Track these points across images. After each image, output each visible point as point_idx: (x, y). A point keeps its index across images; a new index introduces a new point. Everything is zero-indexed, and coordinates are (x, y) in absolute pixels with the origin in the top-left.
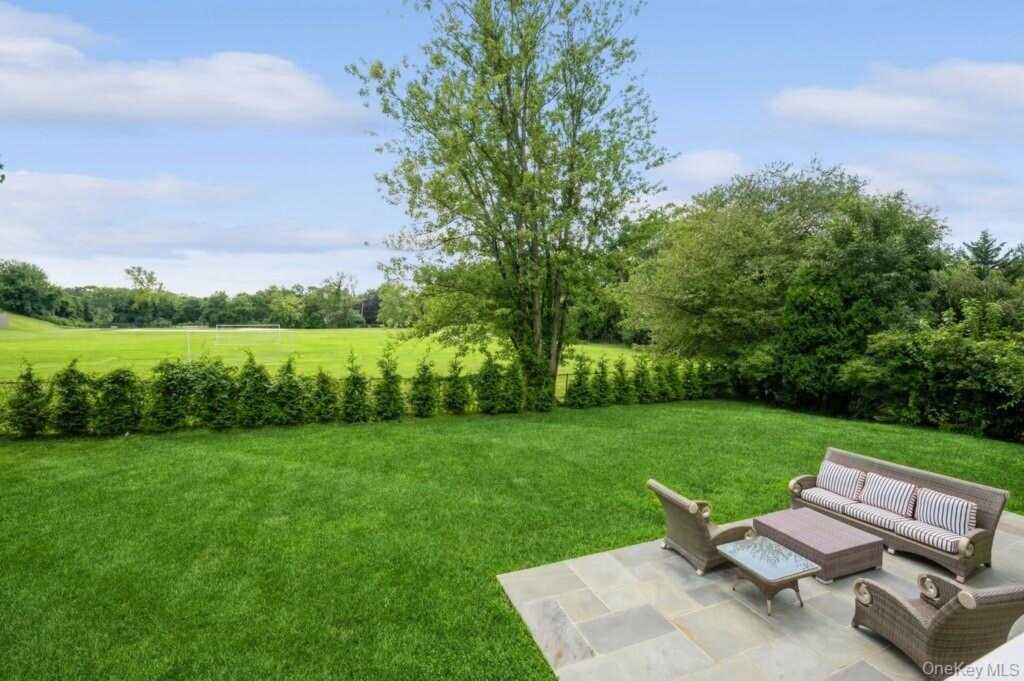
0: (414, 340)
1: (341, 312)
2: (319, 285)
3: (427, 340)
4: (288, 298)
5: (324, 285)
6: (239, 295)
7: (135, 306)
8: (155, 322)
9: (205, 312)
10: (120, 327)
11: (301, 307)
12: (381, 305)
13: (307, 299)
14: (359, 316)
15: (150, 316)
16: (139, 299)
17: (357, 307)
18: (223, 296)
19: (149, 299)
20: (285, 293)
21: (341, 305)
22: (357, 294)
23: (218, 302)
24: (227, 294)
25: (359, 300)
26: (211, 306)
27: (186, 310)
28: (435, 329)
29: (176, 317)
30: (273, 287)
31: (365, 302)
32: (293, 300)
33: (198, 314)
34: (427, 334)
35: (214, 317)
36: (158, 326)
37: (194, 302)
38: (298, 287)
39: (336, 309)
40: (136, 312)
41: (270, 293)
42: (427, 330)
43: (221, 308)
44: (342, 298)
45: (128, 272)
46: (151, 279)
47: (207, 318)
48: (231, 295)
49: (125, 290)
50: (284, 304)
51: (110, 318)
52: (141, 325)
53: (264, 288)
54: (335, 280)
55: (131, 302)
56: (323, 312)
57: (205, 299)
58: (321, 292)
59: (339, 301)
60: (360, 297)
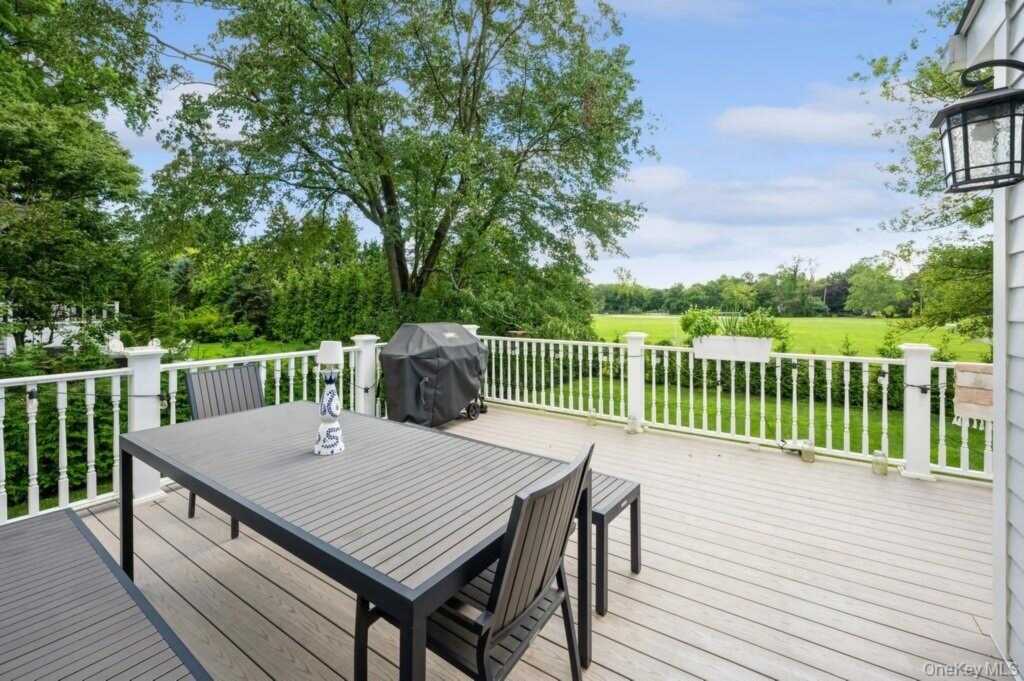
0: (924, 328)
1: (797, 299)
2: (773, 271)
3: (940, 331)
4: (739, 286)
5: (778, 270)
6: (694, 286)
7: (618, 297)
8: (631, 310)
9: (667, 300)
10: (610, 313)
11: (752, 294)
12: (850, 290)
13: (758, 286)
14: (821, 303)
15: (628, 305)
16: (620, 291)
17: (818, 293)
18: (680, 286)
19: (627, 292)
20: (736, 281)
21: (798, 291)
22: (816, 279)
23: (676, 292)
24: (684, 284)
25: (821, 286)
26: (670, 296)
27: (653, 299)
28: (955, 318)
29: (645, 305)
30: (724, 276)
31: (828, 287)
32: (745, 288)
33: (662, 303)
34: (942, 323)
35: (673, 306)
36: (633, 313)
37: (658, 293)
38: (748, 275)
39: (791, 296)
40: (619, 302)
41: (720, 282)
42: (941, 318)
43: (679, 298)
44: (799, 284)
45: (615, 271)
46: (629, 276)
47: (668, 307)
48: (687, 286)
49: (612, 285)
50: (735, 292)
51: (603, 307)
52: (622, 312)
53: (715, 277)
54: (791, 264)
55: (616, 294)
56: (777, 299)
57: (667, 290)
58: (773, 278)
59: (796, 287)
60: (822, 281)
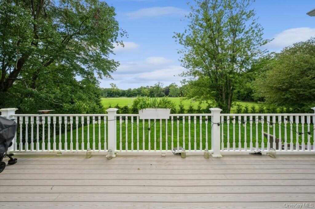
0: (187, 100)
1: (159, 93)
2: (153, 86)
3: (190, 100)
4: (146, 89)
5: (155, 85)
6: (134, 89)
7: (112, 92)
8: (116, 96)
9: (127, 93)
10: (109, 97)
11: (149, 92)
12: (170, 91)
13: (150, 90)
14: (164, 94)
15: (115, 95)
16: (113, 91)
17: (163, 91)
18: (130, 89)
19: (115, 91)
20: (145, 88)
21: (159, 91)
22: (163, 88)
23: (129, 91)
24: (131, 89)
25: (164, 89)
26: (127, 92)
27: (122, 93)
28: (193, 97)
29: (120, 95)
30: (142, 87)
31: (166, 90)
32: (147, 90)
33: (125, 94)
34: (190, 98)
35: (128, 95)
36: (117, 97)
37: (124, 91)
38: (148, 86)
39: (158, 92)
40: (112, 94)
41: (141, 88)
42: (190, 97)
43: (130, 92)
44: (159, 89)
45: (111, 84)
46: (115, 86)
47: (127, 95)
48: (132, 89)
49: (110, 89)
50: (145, 91)
51: (107, 95)
52: (113, 97)
53: (140, 87)
54: (157, 84)
55: (111, 91)
56: (154, 93)
57: (126, 90)
58: (153, 88)
59: (159, 90)
60: (164, 88)
